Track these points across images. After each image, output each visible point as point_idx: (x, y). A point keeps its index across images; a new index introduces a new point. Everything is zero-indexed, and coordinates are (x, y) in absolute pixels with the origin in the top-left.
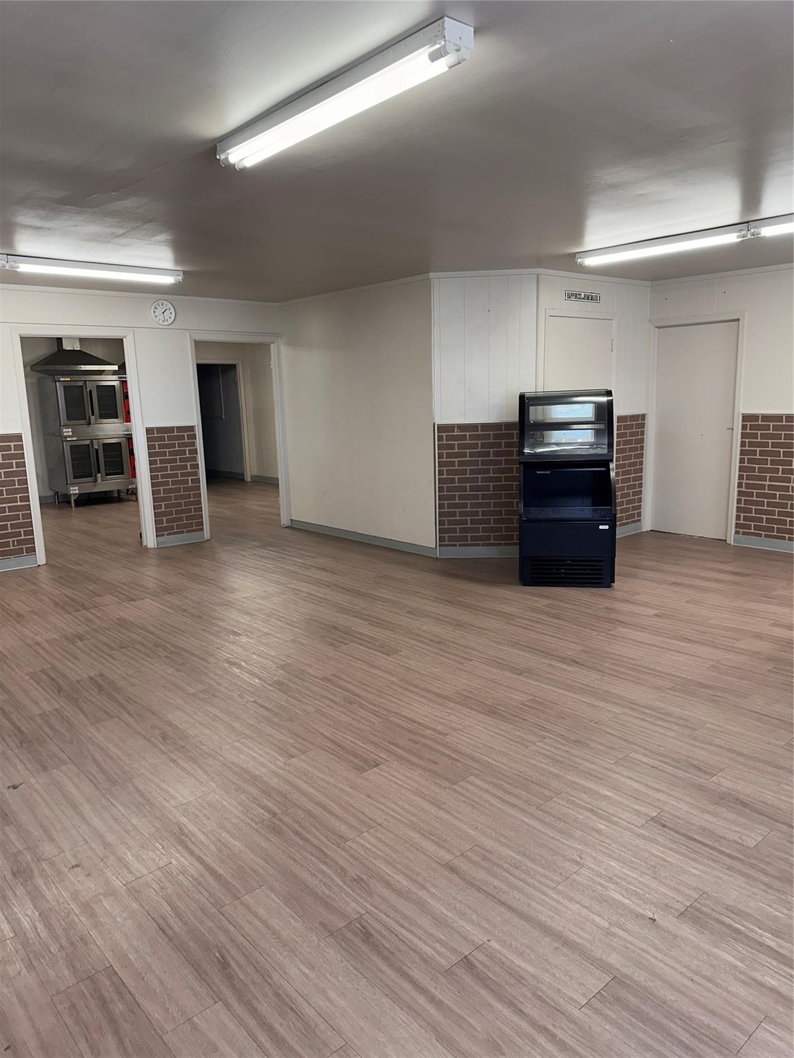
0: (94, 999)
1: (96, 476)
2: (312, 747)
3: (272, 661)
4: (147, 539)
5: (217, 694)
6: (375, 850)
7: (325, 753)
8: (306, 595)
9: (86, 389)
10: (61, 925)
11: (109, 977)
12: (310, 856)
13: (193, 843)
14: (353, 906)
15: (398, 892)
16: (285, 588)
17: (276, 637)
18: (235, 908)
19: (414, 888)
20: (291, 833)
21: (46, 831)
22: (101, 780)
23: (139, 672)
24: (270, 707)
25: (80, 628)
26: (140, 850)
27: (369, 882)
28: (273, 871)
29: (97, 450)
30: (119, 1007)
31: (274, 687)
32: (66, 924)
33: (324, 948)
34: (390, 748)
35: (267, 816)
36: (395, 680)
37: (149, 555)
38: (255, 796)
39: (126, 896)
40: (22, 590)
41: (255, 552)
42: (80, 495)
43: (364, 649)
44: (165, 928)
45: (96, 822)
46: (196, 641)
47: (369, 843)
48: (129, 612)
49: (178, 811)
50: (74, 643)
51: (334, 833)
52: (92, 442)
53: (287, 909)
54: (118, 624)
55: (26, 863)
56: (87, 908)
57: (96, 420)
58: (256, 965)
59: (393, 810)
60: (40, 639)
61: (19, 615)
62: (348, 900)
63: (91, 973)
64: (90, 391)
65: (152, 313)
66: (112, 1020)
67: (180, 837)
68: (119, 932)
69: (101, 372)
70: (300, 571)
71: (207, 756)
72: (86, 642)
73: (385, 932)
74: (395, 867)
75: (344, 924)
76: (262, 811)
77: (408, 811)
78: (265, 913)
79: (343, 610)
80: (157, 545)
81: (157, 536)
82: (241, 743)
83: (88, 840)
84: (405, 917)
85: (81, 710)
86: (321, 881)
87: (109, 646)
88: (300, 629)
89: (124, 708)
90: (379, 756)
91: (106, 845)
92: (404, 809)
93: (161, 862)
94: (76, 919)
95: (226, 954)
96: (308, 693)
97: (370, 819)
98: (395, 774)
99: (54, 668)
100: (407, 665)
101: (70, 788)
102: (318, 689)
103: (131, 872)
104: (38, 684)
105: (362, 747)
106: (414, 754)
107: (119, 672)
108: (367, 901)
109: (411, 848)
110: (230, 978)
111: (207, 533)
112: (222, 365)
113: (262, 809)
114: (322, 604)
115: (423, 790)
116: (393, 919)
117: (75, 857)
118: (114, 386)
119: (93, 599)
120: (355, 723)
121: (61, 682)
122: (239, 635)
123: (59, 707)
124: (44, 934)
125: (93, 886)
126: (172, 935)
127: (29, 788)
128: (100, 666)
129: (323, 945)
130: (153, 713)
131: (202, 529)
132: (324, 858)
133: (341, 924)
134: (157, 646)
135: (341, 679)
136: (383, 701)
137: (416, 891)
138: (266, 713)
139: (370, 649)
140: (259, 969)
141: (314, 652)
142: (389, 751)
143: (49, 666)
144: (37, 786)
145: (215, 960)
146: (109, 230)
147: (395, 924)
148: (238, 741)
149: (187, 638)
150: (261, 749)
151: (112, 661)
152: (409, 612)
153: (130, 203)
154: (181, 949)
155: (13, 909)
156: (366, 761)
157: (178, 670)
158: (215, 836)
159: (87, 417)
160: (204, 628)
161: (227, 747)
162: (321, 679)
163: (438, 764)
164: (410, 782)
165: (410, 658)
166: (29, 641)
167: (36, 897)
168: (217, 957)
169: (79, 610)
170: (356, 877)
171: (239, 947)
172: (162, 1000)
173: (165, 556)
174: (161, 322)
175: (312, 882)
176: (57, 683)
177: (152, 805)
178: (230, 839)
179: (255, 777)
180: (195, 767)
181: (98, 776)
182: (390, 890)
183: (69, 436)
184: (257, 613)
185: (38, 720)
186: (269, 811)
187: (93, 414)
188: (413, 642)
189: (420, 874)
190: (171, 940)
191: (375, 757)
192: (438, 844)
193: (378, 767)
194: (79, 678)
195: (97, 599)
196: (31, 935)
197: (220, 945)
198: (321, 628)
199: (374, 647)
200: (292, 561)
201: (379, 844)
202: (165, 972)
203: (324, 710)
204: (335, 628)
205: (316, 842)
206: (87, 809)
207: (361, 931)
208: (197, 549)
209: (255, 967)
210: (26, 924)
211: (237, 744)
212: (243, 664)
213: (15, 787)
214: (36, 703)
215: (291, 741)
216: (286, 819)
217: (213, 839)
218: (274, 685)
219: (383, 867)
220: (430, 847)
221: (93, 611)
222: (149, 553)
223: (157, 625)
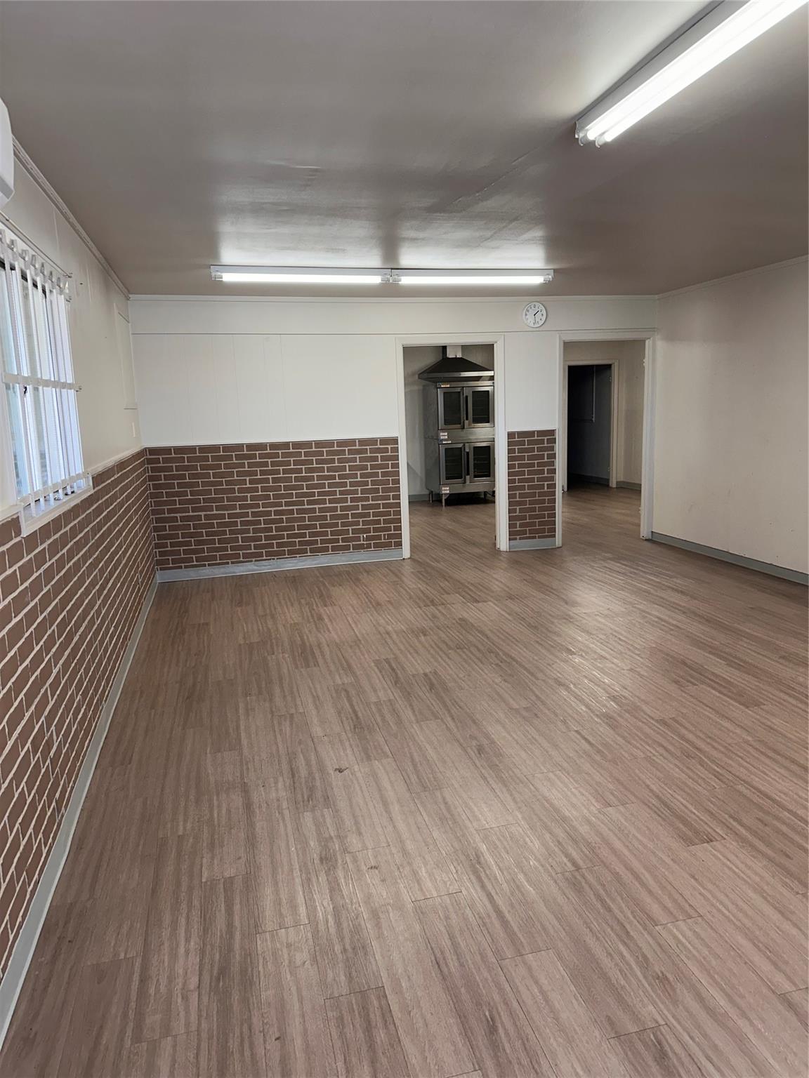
0: (361, 1018)
1: (465, 478)
2: (633, 798)
3: (604, 689)
4: (500, 541)
5: (539, 714)
6: (689, 946)
7: (648, 810)
8: (656, 620)
9: (463, 394)
10: (349, 925)
11: (379, 998)
12: (609, 930)
13: (487, 875)
14: (650, 1011)
15: (711, 1012)
16: (631, 608)
17: (613, 663)
18: (516, 965)
19: (733, 1013)
20: (592, 897)
21: (357, 823)
22: (414, 782)
23: (469, 676)
24: (594, 742)
25: (425, 622)
26: (435, 868)
27: (675, 986)
28: (564, 934)
29: (468, 453)
30: (381, 1036)
31: (601, 719)
32: (353, 925)
33: (607, 1051)
34: (730, 823)
35: (570, 866)
36: (750, 739)
37: (501, 558)
38: (561, 840)
39: (412, 914)
40: (386, 580)
41: (607, 565)
42: (451, 495)
43: (718, 694)
44: (441, 962)
45: (401, 826)
46: (528, 652)
47: (684, 936)
48: (472, 613)
49: (479, 835)
50: (417, 637)
51: (643, 911)
52: (464, 445)
53: (573, 988)
54: (460, 624)
55: (333, 850)
56: (375, 915)
57: (469, 425)
58: (526, 1042)
59: (721, 903)
60: (390, 629)
61: (378, 604)
62: (646, 1000)
63: (364, 987)
64: (467, 397)
65: (524, 316)
66: (372, 1047)
67: (475, 865)
68: (398, 952)
69: (478, 378)
70: (652, 591)
71: (518, 781)
72: (428, 637)
73: (686, 1060)
74: (712, 978)
75: (636, 1029)
76: (565, 860)
77: (741, 910)
78: (546, 982)
79: (697, 643)
80: (510, 548)
81: (510, 539)
82: (555, 775)
83: (391, 843)
84: (715, 1047)
85: (411, 705)
86: (617, 965)
87: (447, 645)
88: (642, 658)
89: (449, 711)
90: (715, 831)
91: (405, 852)
92: (737, 906)
93: (451, 887)
94: (363, 923)
95: (497, 1017)
96: (639, 734)
97: (690, 905)
98: (732, 857)
99: (396, 658)
100: (769, 723)
101: (386, 783)
102: (652, 732)
103: (422, 890)
104: (381, 672)
105: (694, 814)
106: (761, 839)
107: (451, 672)
108: (669, 1010)
109: (739, 960)
110: (495, 1046)
111: (558, 540)
112: (598, 366)
113: (566, 857)
114: (672, 632)
115: (766, 888)
116: (698, 1045)
117: (376, 857)
118: (488, 391)
119: (442, 596)
120: (690, 782)
121: (400, 675)
122: (572, 653)
123: (393, 698)
124: (333, 930)
125: (385, 894)
126: (447, 973)
127: (352, 774)
128: (436, 664)
129: (605, 1046)
130: (474, 722)
131: (554, 536)
132: (626, 937)
133: (632, 1028)
134: (491, 652)
135: (681, 725)
136: (730, 762)
137: (735, 1017)
138: (587, 746)
139: (725, 695)
140: (528, 1047)
141: (653, 687)
142: (728, 827)
143: (392, 656)
144: (359, 774)
145: (484, 1019)
146: (477, 234)
147: (701, 1054)
148: (552, 772)
149: (520, 648)
150: (576, 788)
151: (447, 660)
152: (783, 657)
153: (493, 203)
154: (452, 993)
155: (313, 895)
156: (696, 832)
157: (505, 681)
158: (510, 874)
159: (462, 421)
160: (538, 640)
161: (539, 775)
162: (657, 721)
163: (792, 859)
164: (748, 872)
165: (773, 715)
166: (381, 629)
167: (334, 888)
168: (486, 1016)
169: (429, 606)
170: (660, 975)
171: (512, 1014)
172: (423, 1045)
173: (515, 559)
174: (532, 325)
175: (606, 962)
176: (396, 674)
177: (455, 822)
178: (526, 883)
179: (564, 819)
180: (504, 790)
181: (411, 776)
182: (701, 1004)
183: (445, 440)
184: (595, 632)
185: (374, 709)
186: (574, 863)
187: (467, 419)
188: (782, 695)
189: (745, 997)
190: (444, 979)
191: (709, 830)
192: (775, 964)
193: (711, 843)
194: (415, 673)
195: (445, 596)
196: (322, 927)
197: (492, 1004)
198: (668, 660)
199: (730, 694)
200: (646, 578)
201: (696, 941)
202: (432, 1014)
203: (654, 758)
204: (685, 664)
205: (620, 916)
206: (395, 809)
207: (656, 1046)
208: (547, 556)
209: (524, 1044)
210: (321, 914)
211: (551, 775)
212: (572, 686)
213: (340, 771)
214: (375, 691)
215: (611, 786)
216: (589, 877)
217: (508, 877)
218: (602, 718)
219: (697, 973)
220: (765, 967)
221: (440, 608)
222: (501, 555)
223: (494, 630)
